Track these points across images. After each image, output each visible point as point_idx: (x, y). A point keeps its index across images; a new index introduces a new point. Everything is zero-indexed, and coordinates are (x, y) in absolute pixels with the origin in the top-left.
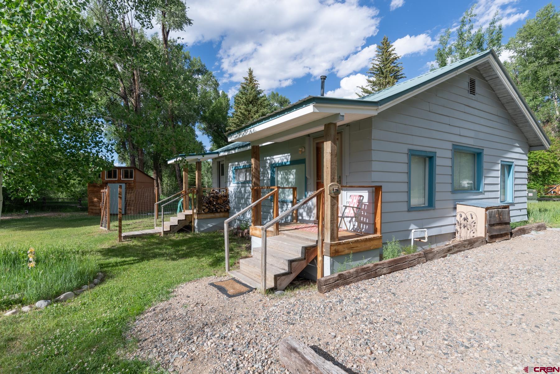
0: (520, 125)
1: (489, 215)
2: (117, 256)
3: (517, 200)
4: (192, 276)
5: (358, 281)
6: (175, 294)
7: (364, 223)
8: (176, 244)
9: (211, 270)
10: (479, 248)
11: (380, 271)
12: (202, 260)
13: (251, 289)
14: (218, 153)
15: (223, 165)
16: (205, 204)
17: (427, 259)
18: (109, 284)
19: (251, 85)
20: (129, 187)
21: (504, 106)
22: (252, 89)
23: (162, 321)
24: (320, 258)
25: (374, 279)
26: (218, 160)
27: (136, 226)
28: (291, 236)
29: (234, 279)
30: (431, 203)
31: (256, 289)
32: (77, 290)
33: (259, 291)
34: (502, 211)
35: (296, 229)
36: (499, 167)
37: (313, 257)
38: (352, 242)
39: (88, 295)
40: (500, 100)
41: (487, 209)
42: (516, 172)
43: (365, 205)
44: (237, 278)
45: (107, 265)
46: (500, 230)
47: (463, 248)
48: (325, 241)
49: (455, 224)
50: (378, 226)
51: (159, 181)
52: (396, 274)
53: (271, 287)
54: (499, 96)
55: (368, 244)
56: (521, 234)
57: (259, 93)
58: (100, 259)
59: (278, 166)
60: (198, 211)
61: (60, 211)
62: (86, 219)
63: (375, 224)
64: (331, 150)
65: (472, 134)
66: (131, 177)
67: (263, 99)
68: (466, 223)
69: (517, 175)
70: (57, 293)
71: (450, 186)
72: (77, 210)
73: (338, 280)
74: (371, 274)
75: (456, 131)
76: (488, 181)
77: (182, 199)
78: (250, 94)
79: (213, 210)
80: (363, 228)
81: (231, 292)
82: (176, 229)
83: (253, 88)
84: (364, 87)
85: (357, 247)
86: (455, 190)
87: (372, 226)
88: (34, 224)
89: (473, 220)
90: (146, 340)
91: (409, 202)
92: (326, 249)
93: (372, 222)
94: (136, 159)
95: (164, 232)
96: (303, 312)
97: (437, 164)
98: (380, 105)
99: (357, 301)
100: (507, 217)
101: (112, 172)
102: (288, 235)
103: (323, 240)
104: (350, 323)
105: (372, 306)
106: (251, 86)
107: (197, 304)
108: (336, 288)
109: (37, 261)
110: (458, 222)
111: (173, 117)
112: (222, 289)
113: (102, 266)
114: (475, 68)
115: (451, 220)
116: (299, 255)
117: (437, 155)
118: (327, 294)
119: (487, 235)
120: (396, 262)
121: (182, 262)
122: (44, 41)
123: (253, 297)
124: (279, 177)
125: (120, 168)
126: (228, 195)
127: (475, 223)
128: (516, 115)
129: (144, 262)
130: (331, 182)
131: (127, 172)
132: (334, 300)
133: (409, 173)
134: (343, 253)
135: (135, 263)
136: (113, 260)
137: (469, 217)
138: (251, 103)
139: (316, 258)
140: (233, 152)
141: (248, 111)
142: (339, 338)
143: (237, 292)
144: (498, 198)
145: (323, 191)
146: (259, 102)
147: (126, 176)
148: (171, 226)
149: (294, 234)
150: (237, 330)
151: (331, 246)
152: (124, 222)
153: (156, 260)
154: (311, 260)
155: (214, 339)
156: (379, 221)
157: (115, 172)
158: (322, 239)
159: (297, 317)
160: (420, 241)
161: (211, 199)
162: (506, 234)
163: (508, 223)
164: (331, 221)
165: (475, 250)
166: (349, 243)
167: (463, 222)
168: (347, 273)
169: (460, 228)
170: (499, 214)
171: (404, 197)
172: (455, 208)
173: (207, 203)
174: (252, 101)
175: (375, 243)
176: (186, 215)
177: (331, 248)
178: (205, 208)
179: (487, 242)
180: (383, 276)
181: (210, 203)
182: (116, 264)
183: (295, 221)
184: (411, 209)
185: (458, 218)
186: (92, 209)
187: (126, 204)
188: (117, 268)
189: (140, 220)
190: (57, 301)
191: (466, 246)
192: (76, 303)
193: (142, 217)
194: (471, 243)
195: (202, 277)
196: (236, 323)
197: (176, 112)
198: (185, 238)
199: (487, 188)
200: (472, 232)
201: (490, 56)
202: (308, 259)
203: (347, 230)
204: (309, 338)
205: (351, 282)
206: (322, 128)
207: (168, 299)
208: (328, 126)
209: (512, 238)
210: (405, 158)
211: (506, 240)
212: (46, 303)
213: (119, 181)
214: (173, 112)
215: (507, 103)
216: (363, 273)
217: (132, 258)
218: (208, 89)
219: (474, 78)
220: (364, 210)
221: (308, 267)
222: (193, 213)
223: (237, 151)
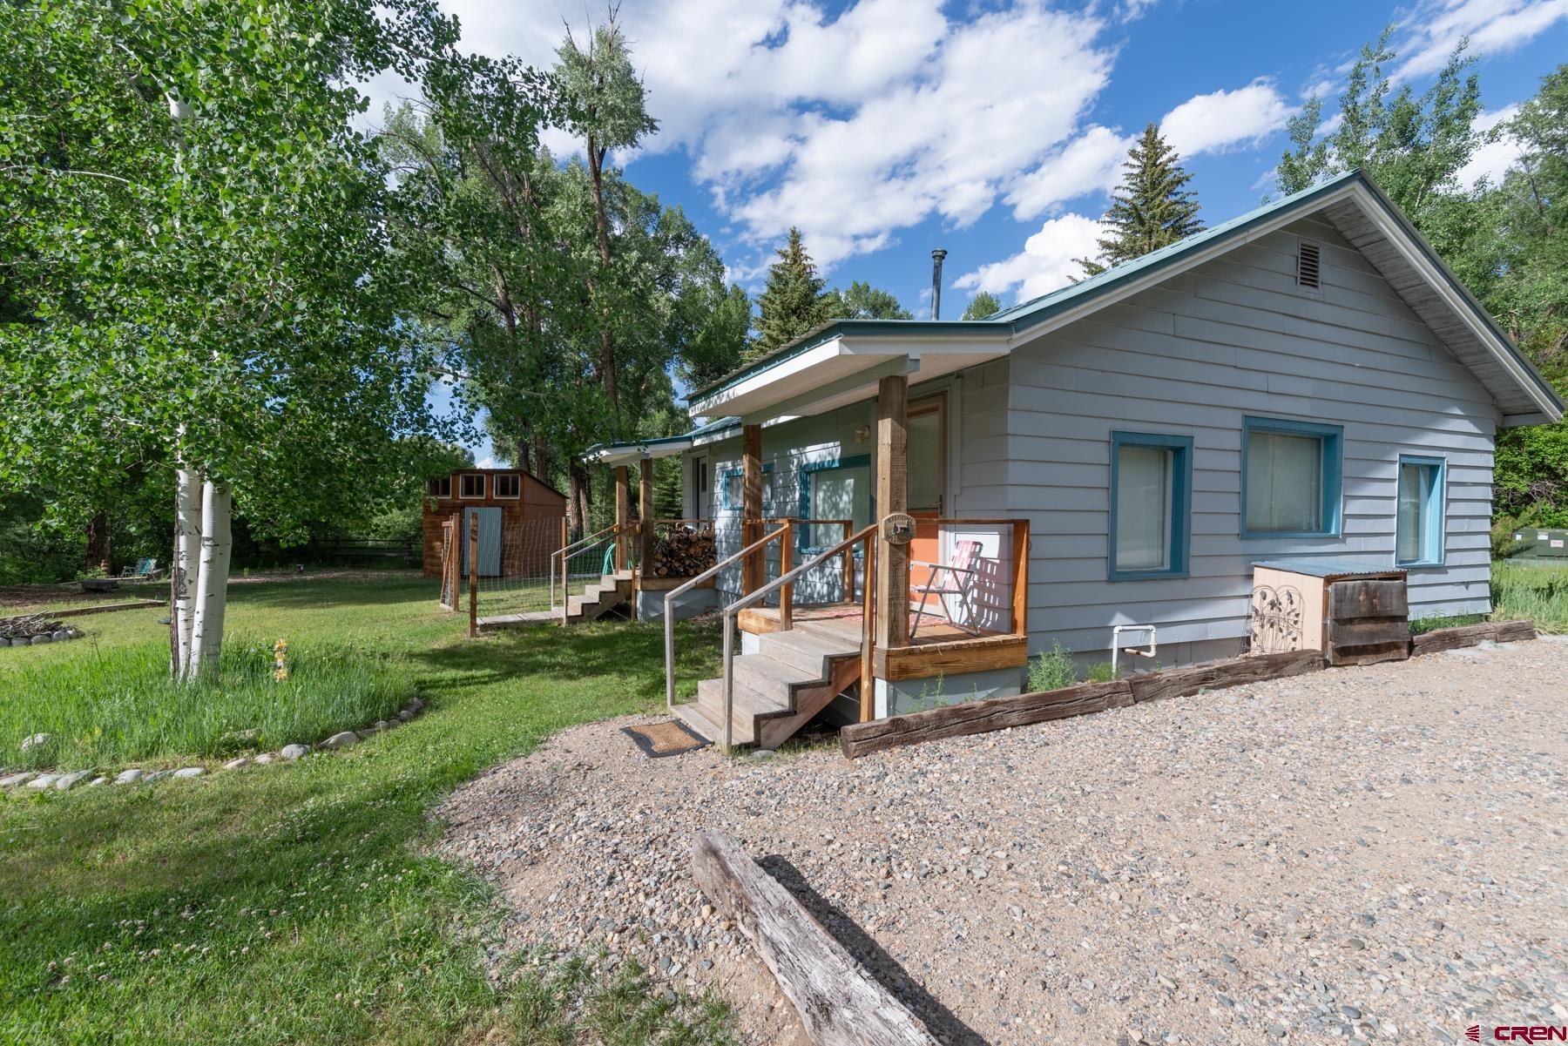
0: (1468, 359)
1: (1336, 595)
2: (457, 666)
3: (1453, 559)
4: (596, 712)
5: (941, 736)
6: (548, 745)
7: (991, 607)
8: (584, 645)
9: (639, 702)
10: (1299, 679)
11: (1002, 718)
12: (629, 680)
13: (703, 743)
14: (690, 439)
15: (704, 466)
16: (660, 557)
17: (1137, 698)
18: (431, 720)
19: (796, 270)
20: (511, 517)
21: (1414, 312)
22: (797, 280)
23: (502, 792)
24: (865, 684)
25: (984, 735)
26: (695, 455)
27: (514, 602)
28: (816, 634)
29: (678, 724)
30: (1178, 564)
31: (713, 743)
32: (364, 729)
33: (719, 747)
34: (1378, 588)
35: (838, 617)
36: (1394, 471)
37: (849, 680)
38: (944, 650)
39: (381, 738)
40: (1401, 298)
41: (1329, 580)
42: (1450, 484)
43: (993, 564)
44: (685, 720)
45: (435, 684)
46: (1372, 634)
47: (1249, 676)
48: (878, 646)
49: (1250, 617)
50: (1020, 615)
51: (583, 502)
52: (1044, 727)
53: (745, 741)
54: (1398, 287)
55: (989, 657)
56: (1442, 648)
57: (814, 287)
58: (424, 671)
59: (816, 471)
60: (645, 572)
61: (368, 567)
62: (416, 586)
63: (1012, 610)
64: (892, 439)
65: (1307, 388)
66: (515, 493)
67: (825, 301)
68: (1277, 613)
69: (1456, 492)
70: (323, 732)
71: (1235, 519)
72: (401, 566)
73: (889, 732)
74: (978, 723)
75: (1257, 381)
76: (1354, 507)
77: (612, 546)
78: (793, 290)
79: (677, 571)
80: (987, 620)
81: (660, 745)
82: (598, 612)
83: (799, 276)
84: (1092, 260)
85: (957, 661)
86: (1248, 530)
87: (1007, 615)
88: (310, 594)
89: (1294, 606)
90: (462, 824)
91: (1111, 558)
92: (879, 664)
93: (1006, 606)
94: (532, 452)
95: (569, 618)
96: (789, 794)
97: (1195, 465)
98: (1017, 331)
99: (918, 777)
100: (1395, 602)
101: (475, 480)
102: (808, 630)
103: (872, 644)
104: (877, 819)
105: (946, 788)
106: (796, 272)
107: (579, 765)
108: (884, 749)
109: (293, 667)
110: (1257, 611)
111: (612, 353)
112: (642, 741)
113: (421, 685)
114: (1320, 215)
115: (1239, 607)
116: (815, 673)
117: (1196, 443)
118: (858, 761)
119: (1329, 647)
120: (1046, 699)
121: (587, 682)
122: (295, 227)
123: (703, 759)
124: (819, 498)
125: (490, 473)
126: (715, 536)
127: (1297, 615)
128: (1451, 332)
129: (510, 681)
130: (892, 511)
131: (506, 482)
132: (869, 774)
133: (1112, 490)
134: (920, 675)
135: (491, 682)
136: (449, 674)
137: (1284, 600)
138: (794, 312)
139: (858, 682)
140: (718, 437)
141: (788, 332)
142: (836, 845)
143: (672, 746)
144: (1390, 552)
145: (876, 530)
146: (814, 310)
147: (504, 492)
148: (583, 605)
149: (821, 629)
150: (638, 818)
151: (888, 656)
152: (481, 596)
153: (535, 676)
154: (844, 686)
155: (586, 830)
156: (1022, 603)
157: (480, 481)
158: (871, 641)
159: (773, 802)
160: (1138, 653)
161: (675, 545)
162: (1392, 646)
163: (1403, 618)
164: (890, 600)
165: (1282, 683)
166: (935, 651)
167: (1267, 610)
168: (915, 717)
169: (1262, 626)
170: (1371, 594)
171: (1099, 547)
172: (1250, 577)
173: (664, 555)
174: (798, 307)
175: (1008, 654)
176: (618, 583)
177: (887, 662)
178: (659, 565)
179: (1327, 665)
180: (1009, 729)
181: (670, 553)
182: (454, 683)
183: (847, 600)
184: (1116, 576)
185: (1257, 601)
186: (433, 565)
187: (502, 554)
188: (453, 690)
189: (527, 591)
190: (322, 749)
191: (1259, 671)
192: (357, 752)
193: (533, 585)
194: (1277, 666)
195: (616, 715)
196: (641, 804)
197: (620, 340)
198: (611, 632)
199: (1352, 526)
200: (1290, 638)
201: (1357, 185)
202: (837, 685)
203: (951, 623)
204: (776, 841)
205: (924, 739)
206: (873, 389)
207: (528, 753)
208: (886, 383)
209: (1412, 657)
210: (1102, 453)
211: (1393, 661)
212: (301, 751)
213: (489, 503)
214: (612, 341)
215: (1421, 302)
216: (956, 721)
217: (488, 671)
218: (699, 282)
219: (1316, 245)
220: (990, 576)
221: (838, 699)
222: (634, 576)
223: (728, 434)
